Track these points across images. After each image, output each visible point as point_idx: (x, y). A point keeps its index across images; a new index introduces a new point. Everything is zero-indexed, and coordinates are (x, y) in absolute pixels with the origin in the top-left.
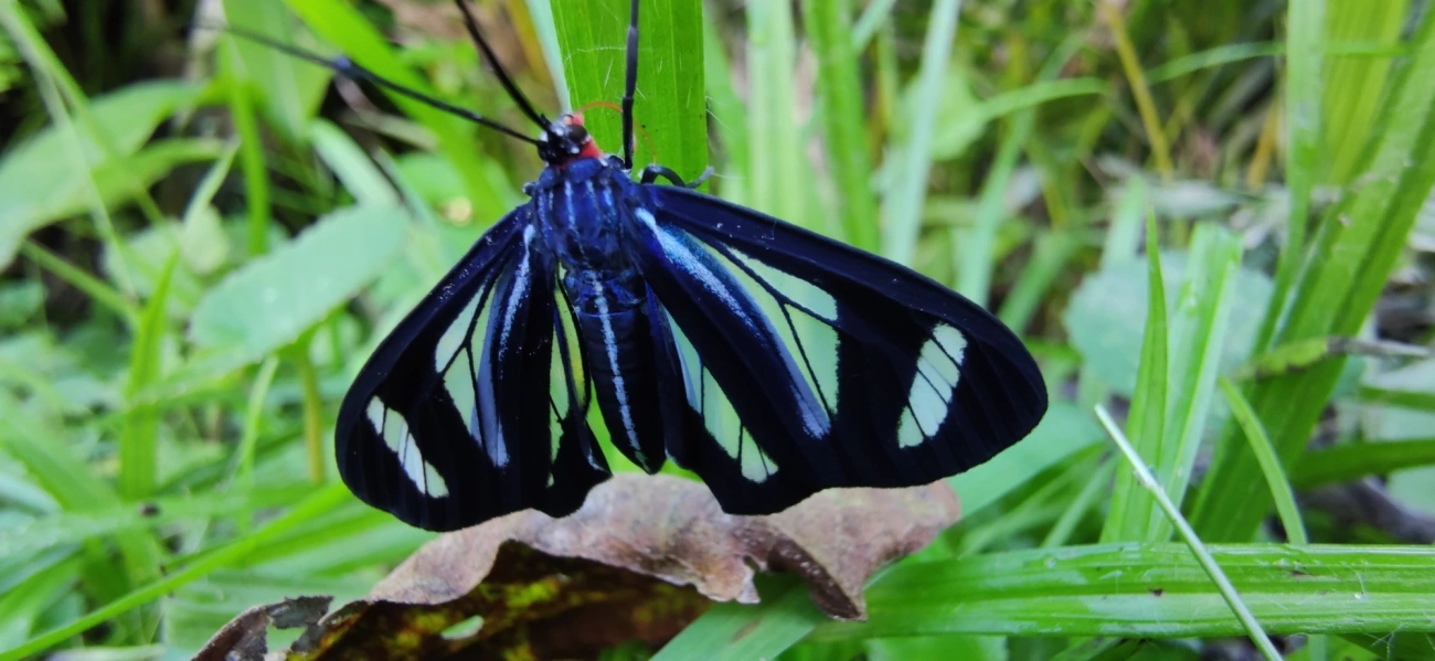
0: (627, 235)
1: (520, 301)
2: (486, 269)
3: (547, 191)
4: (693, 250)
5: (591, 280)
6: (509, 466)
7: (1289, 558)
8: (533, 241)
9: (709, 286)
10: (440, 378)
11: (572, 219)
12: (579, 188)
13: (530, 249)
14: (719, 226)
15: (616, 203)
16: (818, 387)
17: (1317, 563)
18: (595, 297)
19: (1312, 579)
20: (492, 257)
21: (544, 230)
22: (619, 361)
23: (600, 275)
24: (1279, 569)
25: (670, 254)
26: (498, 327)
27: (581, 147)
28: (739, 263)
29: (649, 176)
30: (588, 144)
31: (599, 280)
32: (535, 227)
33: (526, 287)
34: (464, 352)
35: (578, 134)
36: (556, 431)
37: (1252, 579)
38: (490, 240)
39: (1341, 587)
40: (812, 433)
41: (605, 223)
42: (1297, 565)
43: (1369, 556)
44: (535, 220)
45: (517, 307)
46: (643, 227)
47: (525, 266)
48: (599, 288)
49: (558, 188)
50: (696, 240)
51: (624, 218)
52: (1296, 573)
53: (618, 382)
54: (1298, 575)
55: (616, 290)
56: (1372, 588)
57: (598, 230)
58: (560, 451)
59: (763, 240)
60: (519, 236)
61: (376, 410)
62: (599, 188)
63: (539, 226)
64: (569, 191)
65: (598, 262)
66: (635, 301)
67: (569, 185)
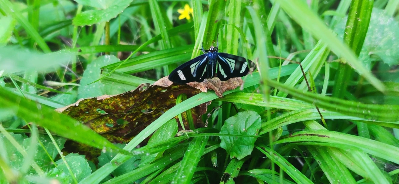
0: (217, 57)
2: (201, 59)
9: (223, 61)
10: (190, 68)
14: (225, 56)
26: (200, 64)
61: (179, 71)
67: (213, 54)
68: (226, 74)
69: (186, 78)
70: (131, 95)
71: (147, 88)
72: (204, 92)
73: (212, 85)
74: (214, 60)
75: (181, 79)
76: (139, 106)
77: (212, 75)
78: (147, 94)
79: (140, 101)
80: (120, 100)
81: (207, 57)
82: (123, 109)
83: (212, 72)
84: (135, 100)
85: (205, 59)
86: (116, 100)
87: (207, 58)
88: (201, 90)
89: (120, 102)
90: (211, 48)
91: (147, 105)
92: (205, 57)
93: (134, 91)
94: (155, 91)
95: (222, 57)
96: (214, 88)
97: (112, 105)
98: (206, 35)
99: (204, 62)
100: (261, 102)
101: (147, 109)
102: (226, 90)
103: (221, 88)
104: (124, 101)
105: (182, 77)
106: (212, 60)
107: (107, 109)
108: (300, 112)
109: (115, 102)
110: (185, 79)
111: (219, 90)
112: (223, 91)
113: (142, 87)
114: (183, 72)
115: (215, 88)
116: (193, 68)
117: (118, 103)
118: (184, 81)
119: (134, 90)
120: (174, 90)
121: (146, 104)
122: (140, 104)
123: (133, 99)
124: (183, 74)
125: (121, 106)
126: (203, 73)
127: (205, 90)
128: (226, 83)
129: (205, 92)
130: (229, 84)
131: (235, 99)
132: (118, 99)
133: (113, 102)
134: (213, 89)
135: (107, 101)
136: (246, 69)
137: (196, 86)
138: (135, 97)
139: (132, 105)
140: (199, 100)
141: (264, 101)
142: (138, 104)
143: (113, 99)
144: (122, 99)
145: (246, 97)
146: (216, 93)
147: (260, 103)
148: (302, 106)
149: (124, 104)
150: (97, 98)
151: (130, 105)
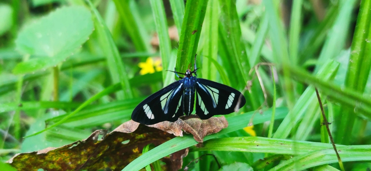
2: (174, 88)
3: (186, 80)
9: (204, 90)
10: (160, 102)
11: (190, 84)
14: (206, 83)
16: (216, 102)
25: (200, 87)
26: (173, 95)
28: (208, 88)
31: (191, 90)
38: (174, 84)
40: (214, 108)
41: (193, 84)
50: (203, 85)
58: (177, 112)
61: (145, 106)
62: (193, 80)
67: (190, 80)
68: (208, 110)
69: (154, 115)
70: (83, 147)
71: (104, 136)
72: (179, 136)
73: (189, 126)
74: (192, 88)
75: (148, 117)
76: (94, 164)
77: (189, 111)
78: (104, 146)
79: (95, 157)
80: (68, 155)
81: (182, 84)
82: (73, 168)
83: (190, 106)
84: (88, 155)
85: (180, 87)
86: (64, 155)
87: (182, 86)
88: (174, 134)
89: (68, 159)
90: (187, 71)
91: (104, 163)
92: (180, 84)
93: (86, 141)
94: (115, 142)
95: (201, 85)
96: (192, 130)
97: (58, 163)
98: (180, 56)
99: (178, 92)
100: (253, 147)
101: (104, 167)
102: (207, 134)
103: (200, 131)
104: (74, 156)
105: (150, 115)
106: (188, 88)
107: (52, 168)
108: (307, 157)
109: (62, 158)
110: (153, 117)
111: (199, 133)
112: (204, 135)
113: (97, 135)
114: (150, 107)
115: (194, 130)
116: (164, 100)
117: (66, 160)
118: (153, 119)
119: (86, 139)
120: (139, 142)
121: (103, 161)
122: (95, 161)
123: (86, 153)
124: (150, 110)
125: (70, 163)
126: (178, 108)
127: (181, 134)
128: (207, 125)
129: (181, 136)
130: (211, 126)
131: (219, 147)
132: (65, 155)
133: (59, 158)
134: (190, 132)
135: (52, 157)
136: (232, 103)
137: (169, 129)
138: (89, 150)
139: (84, 162)
140: (172, 147)
141: (258, 146)
142: (92, 161)
143: (60, 154)
144: (71, 154)
145: (233, 142)
146: (194, 137)
147: (253, 149)
148: (309, 149)
149: (73, 160)
150: (37, 152)
151: (81, 162)
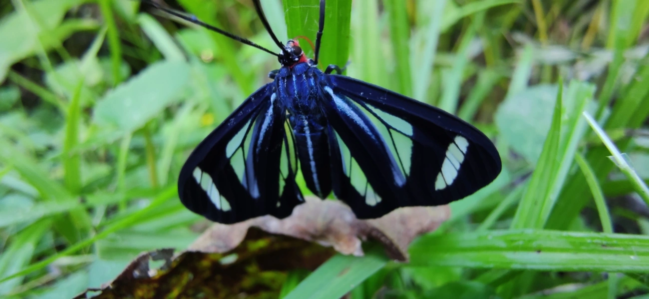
0: (320, 99)
1: (268, 127)
2: (252, 112)
3: (283, 78)
4: (349, 104)
5: (303, 119)
6: (260, 199)
7: (601, 239)
8: (275, 101)
9: (356, 122)
10: (228, 160)
11: (296, 92)
12: (299, 77)
13: (274, 104)
14: (362, 94)
15: (316, 84)
16: (402, 165)
17: (615, 242)
18: (304, 127)
19: (611, 249)
20: (255, 107)
21: (281, 96)
22: (314, 154)
23: (307, 117)
24: (596, 244)
25: (339, 107)
26: (257, 138)
27: (299, 57)
28: (370, 111)
29: (329, 70)
30: (302, 55)
31: (306, 119)
32: (276, 94)
33: (271, 121)
34: (241, 149)
35: (298, 51)
36: (282, 184)
37: (583, 248)
38: (253, 99)
39: (625, 252)
40: (397, 185)
41: (311, 94)
42: (604, 242)
43: (639, 240)
44: (277, 91)
45: (266, 130)
46: (328, 95)
47: (270, 111)
48: (306, 123)
49: (289, 77)
50: (351, 101)
51: (320, 91)
52: (603, 245)
53: (313, 164)
54: (605, 246)
55: (313, 124)
56: (639, 254)
57: (308, 97)
58: (284, 192)
59: (382, 99)
60: (269, 98)
61: (197, 173)
62: (308, 77)
63: (279, 94)
64: (294, 79)
65: (306, 111)
66: (322, 128)
